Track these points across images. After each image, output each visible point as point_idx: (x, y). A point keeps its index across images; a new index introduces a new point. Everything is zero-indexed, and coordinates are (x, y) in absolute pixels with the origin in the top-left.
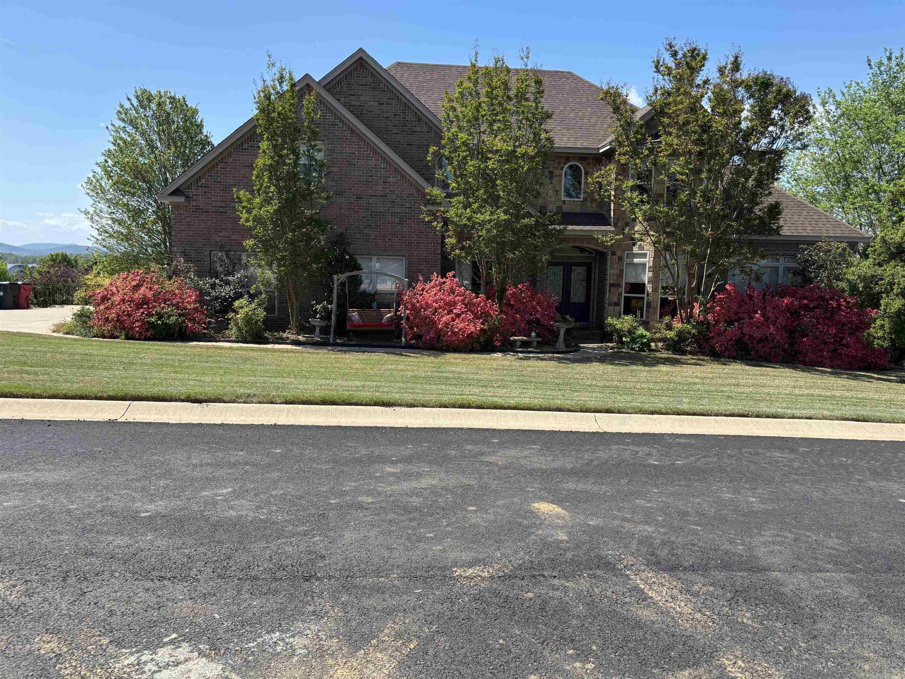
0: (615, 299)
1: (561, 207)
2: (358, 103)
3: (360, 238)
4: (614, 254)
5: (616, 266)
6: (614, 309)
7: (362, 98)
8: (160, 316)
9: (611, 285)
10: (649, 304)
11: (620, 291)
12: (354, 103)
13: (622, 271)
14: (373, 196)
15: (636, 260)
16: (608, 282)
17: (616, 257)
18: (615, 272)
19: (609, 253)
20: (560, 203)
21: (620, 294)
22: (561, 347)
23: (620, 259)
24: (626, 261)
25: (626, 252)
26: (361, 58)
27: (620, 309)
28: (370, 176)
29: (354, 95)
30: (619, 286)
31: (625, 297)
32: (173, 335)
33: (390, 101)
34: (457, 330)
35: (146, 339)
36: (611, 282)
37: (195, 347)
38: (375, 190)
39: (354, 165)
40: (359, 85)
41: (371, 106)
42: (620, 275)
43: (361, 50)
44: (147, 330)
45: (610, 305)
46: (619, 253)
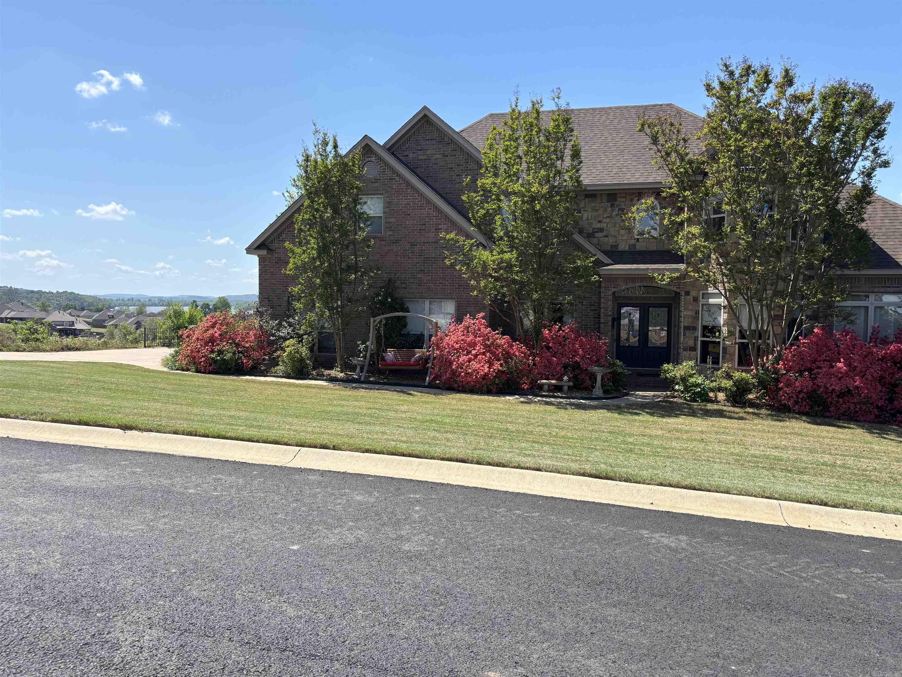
0: (691, 343)
1: (634, 245)
2: (425, 157)
3: (413, 283)
4: (687, 293)
5: (690, 307)
6: (690, 354)
7: (428, 152)
8: (220, 352)
9: (687, 328)
10: (725, 349)
11: (696, 335)
12: (421, 157)
13: (697, 313)
14: (427, 243)
15: (712, 301)
16: (682, 325)
17: (690, 298)
18: (690, 313)
19: (683, 293)
20: (633, 242)
21: (696, 339)
22: (597, 393)
23: (696, 299)
24: (702, 301)
25: (701, 292)
26: (425, 116)
27: (697, 354)
28: (423, 224)
29: (421, 150)
30: (695, 329)
31: (703, 342)
32: (230, 369)
33: (454, 153)
34: (470, 371)
35: (210, 373)
36: (686, 324)
37: (247, 381)
38: (427, 237)
39: (409, 215)
40: (426, 140)
41: (436, 159)
42: (696, 317)
43: (425, 108)
44: (210, 365)
45: (685, 349)
46: (693, 293)
